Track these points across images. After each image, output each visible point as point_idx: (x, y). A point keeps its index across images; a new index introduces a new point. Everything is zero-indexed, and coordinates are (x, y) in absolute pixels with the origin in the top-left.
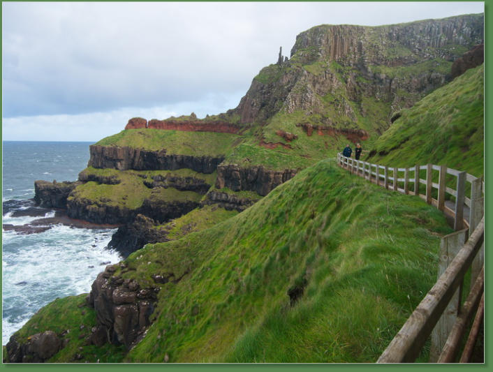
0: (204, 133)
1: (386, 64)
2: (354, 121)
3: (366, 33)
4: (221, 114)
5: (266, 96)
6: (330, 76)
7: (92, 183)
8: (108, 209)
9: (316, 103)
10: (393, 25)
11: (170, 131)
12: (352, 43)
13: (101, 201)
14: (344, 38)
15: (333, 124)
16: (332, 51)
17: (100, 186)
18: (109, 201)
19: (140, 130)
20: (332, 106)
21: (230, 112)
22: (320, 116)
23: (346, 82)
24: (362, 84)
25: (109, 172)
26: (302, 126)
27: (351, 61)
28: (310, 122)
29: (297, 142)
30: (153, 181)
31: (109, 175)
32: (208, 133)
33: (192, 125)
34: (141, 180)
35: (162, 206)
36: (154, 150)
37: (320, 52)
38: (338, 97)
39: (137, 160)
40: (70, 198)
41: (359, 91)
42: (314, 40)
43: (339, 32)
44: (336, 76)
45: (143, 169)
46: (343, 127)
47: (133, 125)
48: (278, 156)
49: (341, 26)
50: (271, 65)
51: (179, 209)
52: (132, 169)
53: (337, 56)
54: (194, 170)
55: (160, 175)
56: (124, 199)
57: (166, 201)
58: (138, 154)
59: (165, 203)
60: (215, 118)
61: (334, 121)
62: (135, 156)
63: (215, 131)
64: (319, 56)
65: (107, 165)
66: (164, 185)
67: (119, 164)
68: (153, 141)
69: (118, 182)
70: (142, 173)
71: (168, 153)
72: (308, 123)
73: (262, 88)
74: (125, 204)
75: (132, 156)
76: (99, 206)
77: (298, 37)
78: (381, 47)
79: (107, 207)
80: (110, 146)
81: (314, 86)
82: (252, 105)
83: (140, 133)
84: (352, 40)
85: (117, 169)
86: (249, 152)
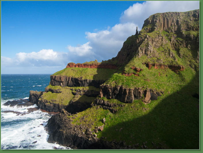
0: (100, 69)
1: (193, 30)
2: (176, 61)
3: (181, 15)
4: (109, 60)
5: (130, 50)
6: (161, 38)
7: (50, 92)
8: (54, 105)
9: (154, 52)
10: (196, 10)
11: (85, 68)
12: (173, 21)
13: (52, 101)
14: (169, 19)
15: (163, 63)
16: (162, 25)
17: (53, 94)
18: (55, 101)
19: (72, 68)
20: (163, 53)
21: (113, 59)
22: (156, 59)
23: (170, 41)
24: (180, 41)
25: (57, 88)
26: (146, 64)
27: (173, 30)
28: (150, 61)
29: (143, 72)
30: (76, 92)
31: (57, 89)
32: (103, 69)
33: (95, 65)
34: (71, 91)
35: (79, 104)
36: (77, 77)
37: (156, 26)
38: (166, 48)
39: (69, 82)
40: (39, 99)
41: (178, 45)
42: (153, 21)
43: (166, 16)
44: (165, 38)
45: (72, 86)
46: (169, 64)
47: (69, 66)
48: (131, 80)
49: (167, 13)
50: (133, 36)
51: (87, 106)
52: (68, 86)
53: (165, 28)
54: (95, 87)
55: (79, 89)
56: (62, 100)
57: (81, 102)
58: (70, 79)
59: (80, 103)
60: (106, 62)
61: (164, 61)
62: (69, 80)
63: (106, 68)
64: (155, 28)
65: (57, 84)
66: (80, 94)
67: (62, 84)
68: (77, 73)
69: (60, 92)
70: (71, 88)
71: (83, 79)
72: (149, 62)
73: (128, 47)
74: (62, 102)
75: (68, 80)
76: (51, 103)
77: (145, 21)
78: (189, 21)
79: (54, 104)
80: (58, 75)
81: (153, 43)
82: (123, 55)
83: (72, 69)
84: (173, 19)
85: (61, 86)
86: (116, 78)
